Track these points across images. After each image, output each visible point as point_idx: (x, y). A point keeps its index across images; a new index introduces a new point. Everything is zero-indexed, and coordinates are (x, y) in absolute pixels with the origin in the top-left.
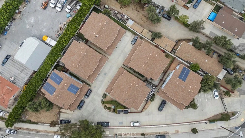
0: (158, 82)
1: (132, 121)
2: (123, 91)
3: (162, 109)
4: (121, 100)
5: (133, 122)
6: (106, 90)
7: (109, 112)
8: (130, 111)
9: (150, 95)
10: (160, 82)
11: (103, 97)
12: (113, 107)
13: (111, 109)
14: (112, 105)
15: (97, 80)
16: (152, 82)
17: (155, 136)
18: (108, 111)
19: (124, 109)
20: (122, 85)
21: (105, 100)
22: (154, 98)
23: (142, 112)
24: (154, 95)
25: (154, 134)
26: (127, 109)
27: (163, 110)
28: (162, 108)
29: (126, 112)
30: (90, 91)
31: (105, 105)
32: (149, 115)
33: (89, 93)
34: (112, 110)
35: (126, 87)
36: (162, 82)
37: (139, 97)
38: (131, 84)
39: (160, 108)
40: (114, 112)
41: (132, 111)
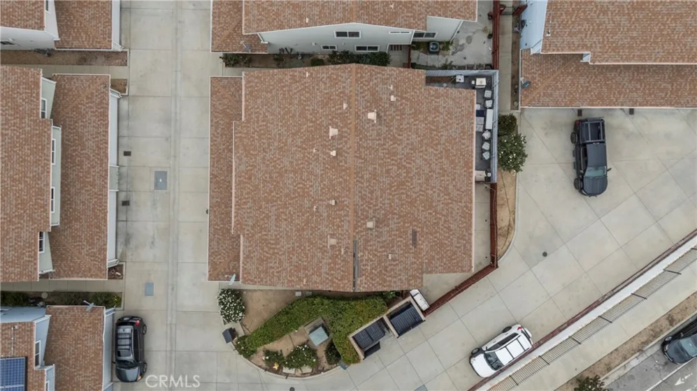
0: (484, 37)
1: (471, 347)
2: (307, 203)
3: (599, 173)
4: (325, 269)
5: (480, 350)
6: (213, 265)
7: (312, 374)
8: (427, 300)
9: (483, 140)
10: (494, 36)
11: (228, 318)
12: (318, 339)
13: (312, 352)
14: (307, 329)
15: (133, 243)
16: (455, 59)
17: (657, 348)
18: (304, 375)
19: (383, 311)
20: (281, 175)
21: (249, 325)
22: (517, 138)
23: (501, 262)
24: (507, 124)
25: (646, 343)
26: (403, 302)
27: (609, 174)
28: (597, 167)
29: (408, 321)
30: (128, 329)
31: (267, 353)
32: (545, 254)
33: (125, 343)
34: (321, 353)
35: (311, 173)
36: (507, 22)
37: (427, 180)
38: (333, 132)
39: (590, 173)
40: (342, 362)
41: (437, 294)
